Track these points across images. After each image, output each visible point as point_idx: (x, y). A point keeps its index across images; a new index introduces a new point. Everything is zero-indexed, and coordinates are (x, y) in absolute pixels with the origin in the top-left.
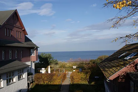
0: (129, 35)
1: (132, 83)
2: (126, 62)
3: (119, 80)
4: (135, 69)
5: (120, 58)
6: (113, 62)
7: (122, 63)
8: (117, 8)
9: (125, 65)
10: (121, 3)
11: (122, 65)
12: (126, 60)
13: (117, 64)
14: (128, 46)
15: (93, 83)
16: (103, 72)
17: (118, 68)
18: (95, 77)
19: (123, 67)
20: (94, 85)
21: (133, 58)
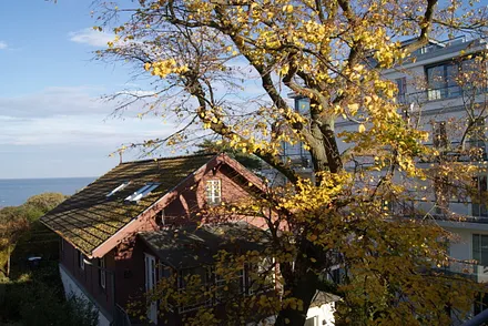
0: (154, 139)
1: (150, 258)
2: (134, 207)
3: (117, 255)
4: (155, 224)
5: (113, 198)
6: (91, 209)
7: (122, 211)
8: (154, 74)
9: (131, 215)
10: (164, 64)
11: (123, 215)
12: (134, 203)
13: (108, 214)
14: (127, 168)
15: (24, 278)
16: (67, 239)
17: (115, 224)
18: (31, 259)
19: (127, 220)
20: (27, 282)
21: (151, 196)
